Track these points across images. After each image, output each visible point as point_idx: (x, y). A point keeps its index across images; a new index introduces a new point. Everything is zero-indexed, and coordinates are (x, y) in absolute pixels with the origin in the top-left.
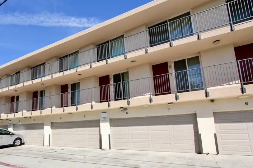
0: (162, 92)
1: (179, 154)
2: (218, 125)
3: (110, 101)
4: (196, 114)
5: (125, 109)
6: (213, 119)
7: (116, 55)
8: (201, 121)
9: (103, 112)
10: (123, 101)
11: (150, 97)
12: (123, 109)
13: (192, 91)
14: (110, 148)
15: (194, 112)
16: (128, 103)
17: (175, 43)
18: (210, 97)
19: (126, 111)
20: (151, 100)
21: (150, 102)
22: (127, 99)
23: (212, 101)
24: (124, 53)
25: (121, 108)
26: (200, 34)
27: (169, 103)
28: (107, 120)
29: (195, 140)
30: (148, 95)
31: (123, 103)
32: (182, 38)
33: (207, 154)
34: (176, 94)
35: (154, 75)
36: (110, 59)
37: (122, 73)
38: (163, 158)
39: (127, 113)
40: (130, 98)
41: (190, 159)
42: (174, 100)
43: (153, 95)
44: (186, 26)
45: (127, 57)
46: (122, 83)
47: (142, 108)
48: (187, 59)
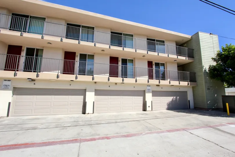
0: (66, 72)
1: (71, 116)
2: (96, 96)
3: (17, 71)
4: (86, 90)
5: (33, 80)
6: (94, 93)
7: (35, 32)
8: (88, 94)
9: (6, 80)
10: (32, 73)
11: (58, 74)
12: (31, 80)
13: (87, 75)
14: (8, 115)
15: (85, 88)
16: (37, 76)
17: (82, 43)
18: (95, 81)
19: (34, 82)
20: (58, 77)
21: (57, 78)
22: (37, 72)
23: (96, 83)
24: (42, 34)
25: (28, 79)
26: (96, 43)
27: (71, 81)
28: (9, 88)
29: (83, 106)
30: (57, 72)
31: (32, 75)
32: (87, 41)
33: (88, 114)
34: (76, 75)
35: (64, 59)
36: (27, 33)
37: (36, 49)
38: (60, 119)
39: (35, 84)
40: (40, 72)
41: (78, 118)
42: (74, 79)
43: (61, 73)
44: (86, 33)
45: (44, 38)
46: (34, 58)
47: (49, 81)
48: (88, 55)
